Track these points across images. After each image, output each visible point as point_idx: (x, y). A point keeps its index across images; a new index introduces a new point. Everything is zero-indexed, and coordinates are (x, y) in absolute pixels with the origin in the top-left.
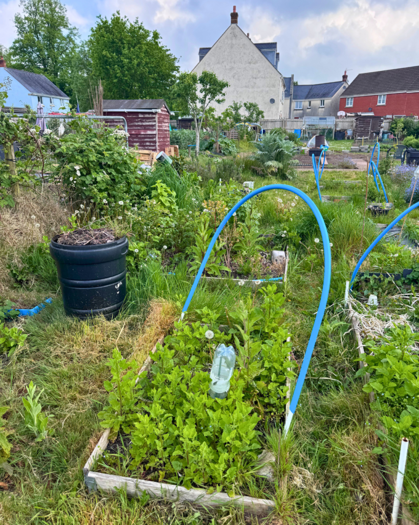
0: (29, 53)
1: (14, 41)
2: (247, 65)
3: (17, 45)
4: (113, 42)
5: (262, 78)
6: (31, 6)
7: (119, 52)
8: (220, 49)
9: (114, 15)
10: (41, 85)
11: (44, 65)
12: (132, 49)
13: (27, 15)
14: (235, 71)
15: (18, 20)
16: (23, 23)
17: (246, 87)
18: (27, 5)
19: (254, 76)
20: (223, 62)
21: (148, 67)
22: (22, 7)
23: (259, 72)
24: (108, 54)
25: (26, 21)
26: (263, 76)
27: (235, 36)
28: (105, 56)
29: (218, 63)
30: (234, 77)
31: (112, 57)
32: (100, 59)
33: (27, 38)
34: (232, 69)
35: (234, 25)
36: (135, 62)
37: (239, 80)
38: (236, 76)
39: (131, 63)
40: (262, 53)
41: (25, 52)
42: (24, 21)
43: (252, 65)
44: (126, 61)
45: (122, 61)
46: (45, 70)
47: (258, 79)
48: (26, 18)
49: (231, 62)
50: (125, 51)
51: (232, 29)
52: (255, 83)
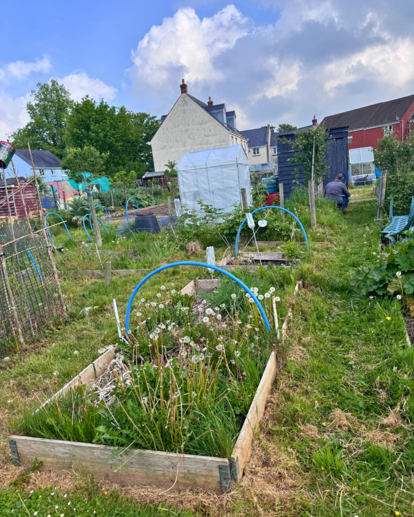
0: (40, 133)
1: (26, 125)
2: (200, 125)
3: (29, 127)
4: (83, 121)
5: (213, 135)
6: (40, 94)
7: (88, 129)
8: (175, 115)
9: (83, 99)
10: (43, 159)
11: (54, 141)
12: (97, 125)
13: (37, 102)
14: (190, 132)
15: (30, 107)
16: (35, 109)
17: (201, 144)
18: (38, 94)
19: (207, 135)
20: (178, 126)
21: (114, 138)
22: (33, 96)
23: (210, 130)
24: (78, 131)
25: (37, 107)
26: (214, 134)
27: (186, 103)
28: (76, 133)
29: (175, 127)
30: (189, 137)
31: (82, 133)
32: (73, 136)
33: (37, 122)
34: (187, 130)
35: (184, 94)
36: (101, 135)
37: (194, 139)
38: (191, 136)
39: (98, 136)
40: (211, 114)
41: (37, 132)
42: (35, 107)
43: (203, 126)
44: (93, 135)
45: (90, 135)
46: (55, 145)
47: (210, 137)
48: (36, 105)
49: (185, 125)
50: (92, 127)
51: (183, 97)
52: (208, 141)
